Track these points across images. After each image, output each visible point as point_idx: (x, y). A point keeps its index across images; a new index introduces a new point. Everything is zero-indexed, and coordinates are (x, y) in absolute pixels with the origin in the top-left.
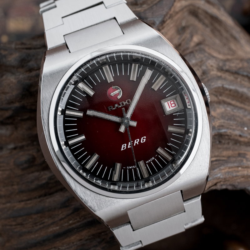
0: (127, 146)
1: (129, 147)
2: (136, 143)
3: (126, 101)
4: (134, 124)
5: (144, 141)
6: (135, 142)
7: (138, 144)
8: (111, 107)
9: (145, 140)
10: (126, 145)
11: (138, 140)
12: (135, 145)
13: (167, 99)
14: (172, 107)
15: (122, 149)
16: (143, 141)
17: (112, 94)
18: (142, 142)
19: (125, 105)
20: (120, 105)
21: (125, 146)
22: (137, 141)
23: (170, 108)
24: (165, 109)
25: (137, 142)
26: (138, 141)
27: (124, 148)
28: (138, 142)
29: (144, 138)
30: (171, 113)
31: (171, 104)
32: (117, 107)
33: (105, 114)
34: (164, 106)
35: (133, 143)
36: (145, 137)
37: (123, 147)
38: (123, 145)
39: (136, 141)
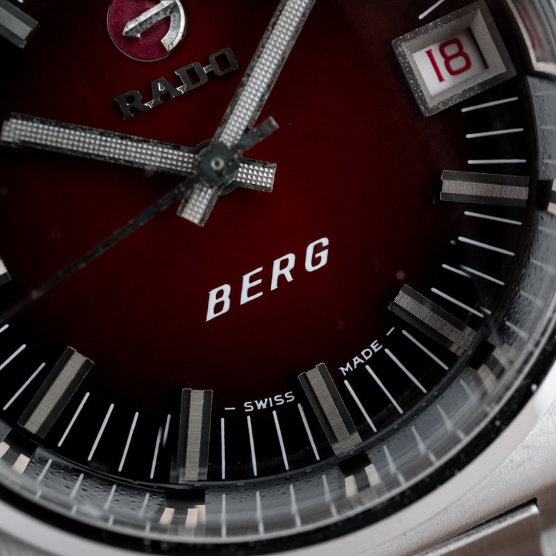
0: (235, 296)
1: (245, 299)
2: (282, 278)
3: (212, 58)
4: (262, 176)
5: (324, 262)
6: (276, 271)
7: (289, 278)
8: (130, 99)
9: (324, 255)
10: (227, 288)
11: (291, 258)
12: (274, 286)
13: (422, 29)
14: (452, 72)
15: (211, 315)
16: (316, 261)
17: (131, 25)
18: (309, 267)
19: (204, 80)
20: (178, 82)
21: (226, 298)
22: (284, 264)
23: (441, 79)
24: (418, 86)
25: (287, 272)
26: (291, 265)
27: (219, 307)
28: (292, 272)
29: (318, 249)
30: (451, 104)
31: (447, 60)
32: (166, 96)
33: (102, 134)
34: (411, 72)
35: (267, 275)
36: (325, 241)
37: (213, 301)
38: (213, 293)
39: (277, 263)
